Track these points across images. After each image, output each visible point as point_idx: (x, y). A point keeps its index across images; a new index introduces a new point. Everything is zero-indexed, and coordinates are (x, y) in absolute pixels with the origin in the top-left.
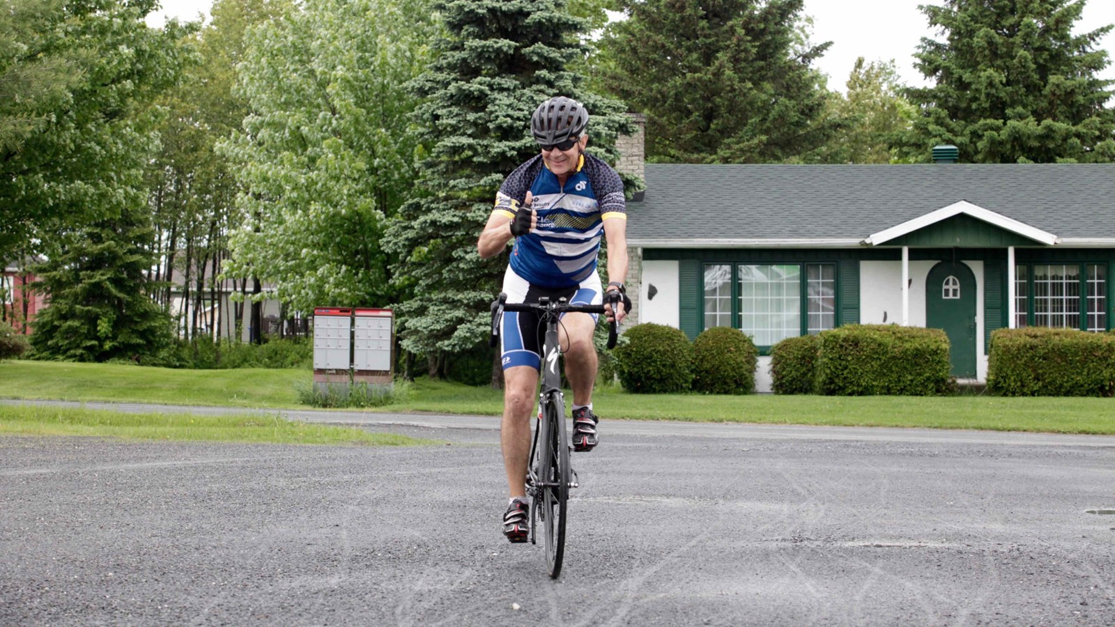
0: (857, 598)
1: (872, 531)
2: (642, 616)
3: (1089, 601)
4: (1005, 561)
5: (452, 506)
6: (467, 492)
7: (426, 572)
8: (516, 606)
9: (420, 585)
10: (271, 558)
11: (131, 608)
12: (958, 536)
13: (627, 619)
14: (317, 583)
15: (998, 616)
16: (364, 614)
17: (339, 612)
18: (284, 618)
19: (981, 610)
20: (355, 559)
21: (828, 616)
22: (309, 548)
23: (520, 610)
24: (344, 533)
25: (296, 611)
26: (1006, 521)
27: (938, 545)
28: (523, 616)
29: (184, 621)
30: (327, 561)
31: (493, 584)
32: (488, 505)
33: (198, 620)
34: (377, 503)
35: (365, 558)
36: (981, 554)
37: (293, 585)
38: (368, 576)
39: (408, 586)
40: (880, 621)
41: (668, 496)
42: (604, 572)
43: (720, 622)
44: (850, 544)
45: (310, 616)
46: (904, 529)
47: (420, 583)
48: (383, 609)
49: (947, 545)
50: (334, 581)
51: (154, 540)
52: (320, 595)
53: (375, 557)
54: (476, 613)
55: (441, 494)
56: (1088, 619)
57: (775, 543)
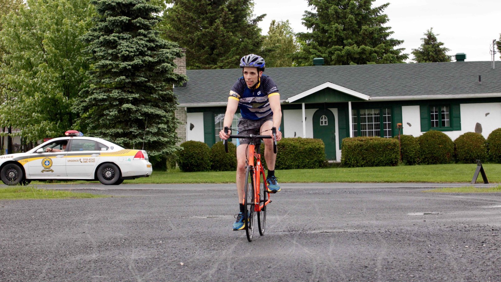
0: (329, 254)
1: (320, 226)
2: (239, 265)
3: (431, 251)
4: (386, 236)
5: (130, 222)
6: (134, 216)
7: (133, 251)
8: (182, 264)
9: (133, 256)
10: (61, 247)
11: (10, 271)
12: (358, 227)
13: (233, 267)
14: (87, 257)
15: (395, 259)
16: (115, 270)
17: (104, 269)
18: (81, 273)
19: (386, 257)
20: (99, 246)
21: (321, 262)
22: (76, 243)
23: (184, 265)
24: (88, 235)
25: (85, 270)
26: (377, 220)
27: (352, 231)
28: (186, 268)
29: (36, 276)
30: (87, 248)
31: (166, 255)
32: (146, 221)
33: (43, 275)
34: (97, 222)
35: (103, 246)
36: (373, 233)
37: (77, 259)
38: (108, 253)
39: (128, 257)
40: (345, 263)
41: (224, 214)
42: (213, 248)
43: (274, 267)
44: (313, 232)
45: (92, 272)
46: (334, 224)
47: (133, 255)
48: (123, 267)
49: (357, 231)
50: (94, 256)
51: (5, 242)
52: (92, 262)
53: (108, 245)
54: (165, 267)
55: (122, 217)
56: (434, 259)
57: (281, 233)
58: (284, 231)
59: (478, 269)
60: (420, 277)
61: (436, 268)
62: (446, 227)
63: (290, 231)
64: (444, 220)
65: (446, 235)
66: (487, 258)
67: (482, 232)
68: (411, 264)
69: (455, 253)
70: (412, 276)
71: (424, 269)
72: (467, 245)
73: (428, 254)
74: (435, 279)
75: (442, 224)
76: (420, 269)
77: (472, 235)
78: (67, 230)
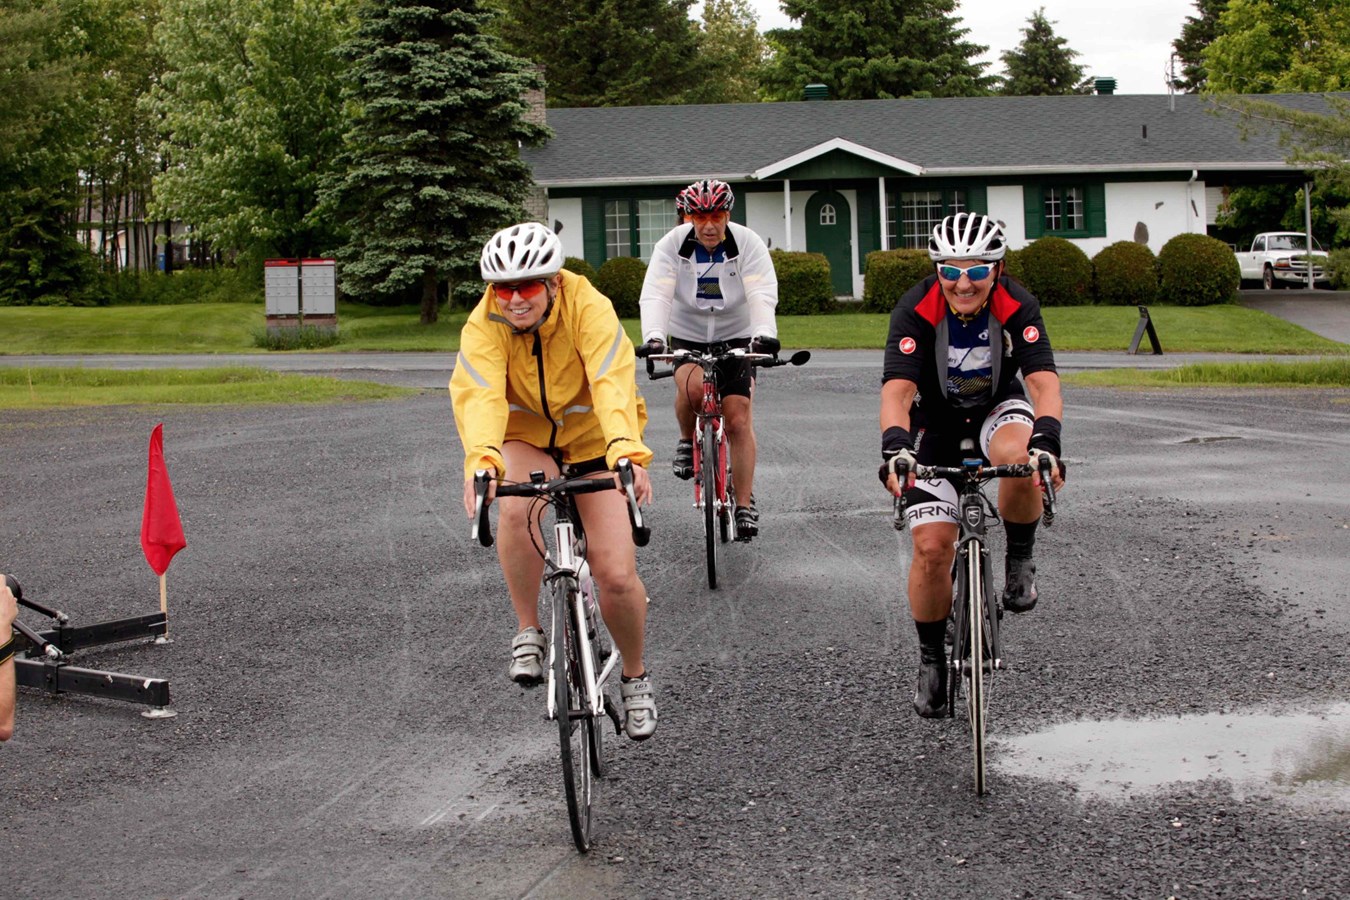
1: (866, 496)
44: (858, 513)
57: (797, 514)
58: (803, 510)
59: (1171, 619)
60: (1074, 637)
61: (1098, 616)
62: (1102, 502)
63: (813, 511)
64: (1095, 483)
65: (1107, 529)
66: (1185, 590)
67: (1169, 520)
68: (1054, 606)
69: (1128, 578)
70: (1060, 633)
71: (1078, 617)
72: (1145, 556)
73: (1081, 578)
74: (1101, 640)
75: (1093, 497)
76: (1072, 615)
77: (1153, 527)
78: (391, 502)
